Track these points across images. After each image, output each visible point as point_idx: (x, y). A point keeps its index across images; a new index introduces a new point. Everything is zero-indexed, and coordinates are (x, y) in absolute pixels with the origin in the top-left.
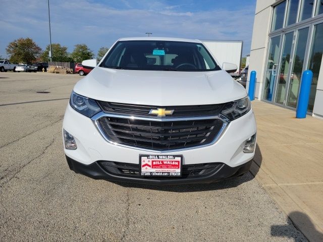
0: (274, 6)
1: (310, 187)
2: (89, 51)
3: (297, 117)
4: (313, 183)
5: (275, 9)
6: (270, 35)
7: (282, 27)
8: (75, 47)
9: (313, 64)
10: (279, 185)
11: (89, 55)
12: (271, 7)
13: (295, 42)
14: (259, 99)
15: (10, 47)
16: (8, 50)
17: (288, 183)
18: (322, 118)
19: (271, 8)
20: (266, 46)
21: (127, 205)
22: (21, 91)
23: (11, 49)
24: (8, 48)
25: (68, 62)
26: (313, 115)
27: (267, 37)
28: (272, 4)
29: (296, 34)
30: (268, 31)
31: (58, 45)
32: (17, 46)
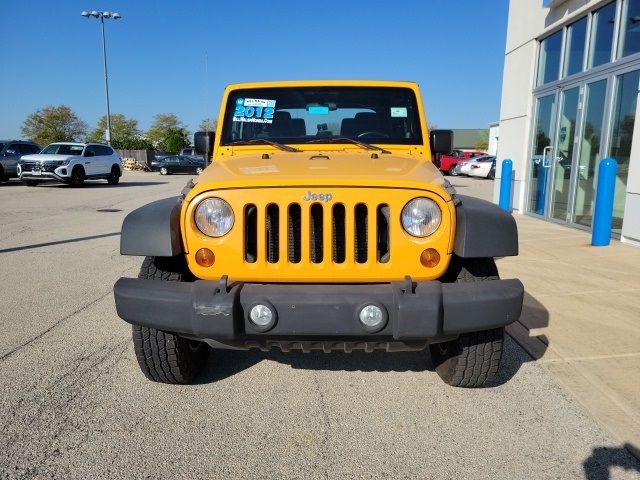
0: (540, 40)
1: (618, 361)
2: (180, 126)
3: (593, 245)
4: (623, 355)
5: (543, 43)
6: (536, 92)
7: (556, 78)
8: (154, 120)
9: (619, 138)
10: (567, 360)
11: (182, 135)
12: (534, 41)
13: (582, 106)
14: (521, 212)
15: (28, 123)
16: (24, 130)
17: (581, 356)
18: (638, 244)
19: (535, 44)
20: (529, 112)
21: (318, 395)
22: (68, 209)
23: (31, 128)
24: (24, 126)
25: (141, 148)
26: (623, 240)
27: (530, 97)
28: (536, 36)
29: (584, 91)
30: (531, 85)
31: (122, 116)
32: (41, 122)
